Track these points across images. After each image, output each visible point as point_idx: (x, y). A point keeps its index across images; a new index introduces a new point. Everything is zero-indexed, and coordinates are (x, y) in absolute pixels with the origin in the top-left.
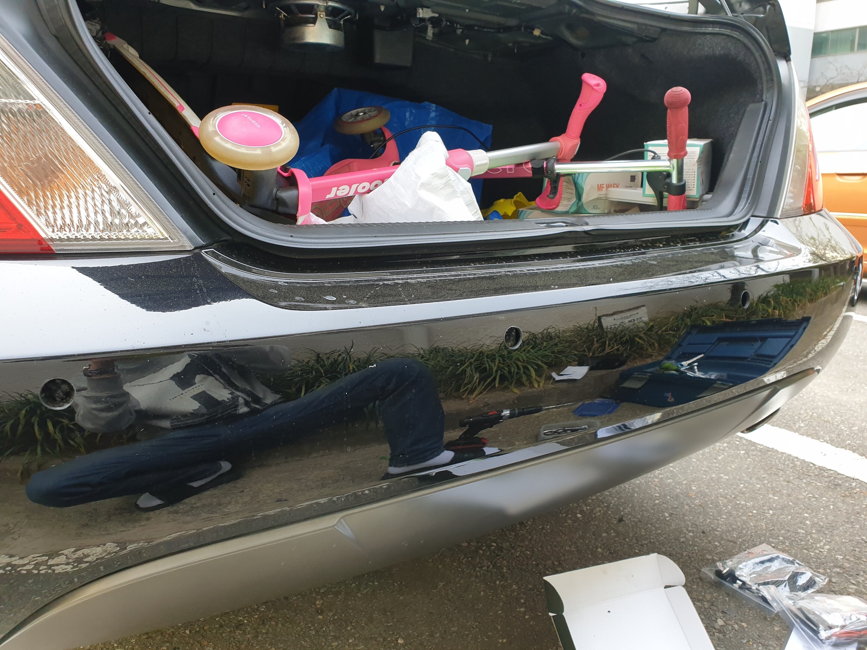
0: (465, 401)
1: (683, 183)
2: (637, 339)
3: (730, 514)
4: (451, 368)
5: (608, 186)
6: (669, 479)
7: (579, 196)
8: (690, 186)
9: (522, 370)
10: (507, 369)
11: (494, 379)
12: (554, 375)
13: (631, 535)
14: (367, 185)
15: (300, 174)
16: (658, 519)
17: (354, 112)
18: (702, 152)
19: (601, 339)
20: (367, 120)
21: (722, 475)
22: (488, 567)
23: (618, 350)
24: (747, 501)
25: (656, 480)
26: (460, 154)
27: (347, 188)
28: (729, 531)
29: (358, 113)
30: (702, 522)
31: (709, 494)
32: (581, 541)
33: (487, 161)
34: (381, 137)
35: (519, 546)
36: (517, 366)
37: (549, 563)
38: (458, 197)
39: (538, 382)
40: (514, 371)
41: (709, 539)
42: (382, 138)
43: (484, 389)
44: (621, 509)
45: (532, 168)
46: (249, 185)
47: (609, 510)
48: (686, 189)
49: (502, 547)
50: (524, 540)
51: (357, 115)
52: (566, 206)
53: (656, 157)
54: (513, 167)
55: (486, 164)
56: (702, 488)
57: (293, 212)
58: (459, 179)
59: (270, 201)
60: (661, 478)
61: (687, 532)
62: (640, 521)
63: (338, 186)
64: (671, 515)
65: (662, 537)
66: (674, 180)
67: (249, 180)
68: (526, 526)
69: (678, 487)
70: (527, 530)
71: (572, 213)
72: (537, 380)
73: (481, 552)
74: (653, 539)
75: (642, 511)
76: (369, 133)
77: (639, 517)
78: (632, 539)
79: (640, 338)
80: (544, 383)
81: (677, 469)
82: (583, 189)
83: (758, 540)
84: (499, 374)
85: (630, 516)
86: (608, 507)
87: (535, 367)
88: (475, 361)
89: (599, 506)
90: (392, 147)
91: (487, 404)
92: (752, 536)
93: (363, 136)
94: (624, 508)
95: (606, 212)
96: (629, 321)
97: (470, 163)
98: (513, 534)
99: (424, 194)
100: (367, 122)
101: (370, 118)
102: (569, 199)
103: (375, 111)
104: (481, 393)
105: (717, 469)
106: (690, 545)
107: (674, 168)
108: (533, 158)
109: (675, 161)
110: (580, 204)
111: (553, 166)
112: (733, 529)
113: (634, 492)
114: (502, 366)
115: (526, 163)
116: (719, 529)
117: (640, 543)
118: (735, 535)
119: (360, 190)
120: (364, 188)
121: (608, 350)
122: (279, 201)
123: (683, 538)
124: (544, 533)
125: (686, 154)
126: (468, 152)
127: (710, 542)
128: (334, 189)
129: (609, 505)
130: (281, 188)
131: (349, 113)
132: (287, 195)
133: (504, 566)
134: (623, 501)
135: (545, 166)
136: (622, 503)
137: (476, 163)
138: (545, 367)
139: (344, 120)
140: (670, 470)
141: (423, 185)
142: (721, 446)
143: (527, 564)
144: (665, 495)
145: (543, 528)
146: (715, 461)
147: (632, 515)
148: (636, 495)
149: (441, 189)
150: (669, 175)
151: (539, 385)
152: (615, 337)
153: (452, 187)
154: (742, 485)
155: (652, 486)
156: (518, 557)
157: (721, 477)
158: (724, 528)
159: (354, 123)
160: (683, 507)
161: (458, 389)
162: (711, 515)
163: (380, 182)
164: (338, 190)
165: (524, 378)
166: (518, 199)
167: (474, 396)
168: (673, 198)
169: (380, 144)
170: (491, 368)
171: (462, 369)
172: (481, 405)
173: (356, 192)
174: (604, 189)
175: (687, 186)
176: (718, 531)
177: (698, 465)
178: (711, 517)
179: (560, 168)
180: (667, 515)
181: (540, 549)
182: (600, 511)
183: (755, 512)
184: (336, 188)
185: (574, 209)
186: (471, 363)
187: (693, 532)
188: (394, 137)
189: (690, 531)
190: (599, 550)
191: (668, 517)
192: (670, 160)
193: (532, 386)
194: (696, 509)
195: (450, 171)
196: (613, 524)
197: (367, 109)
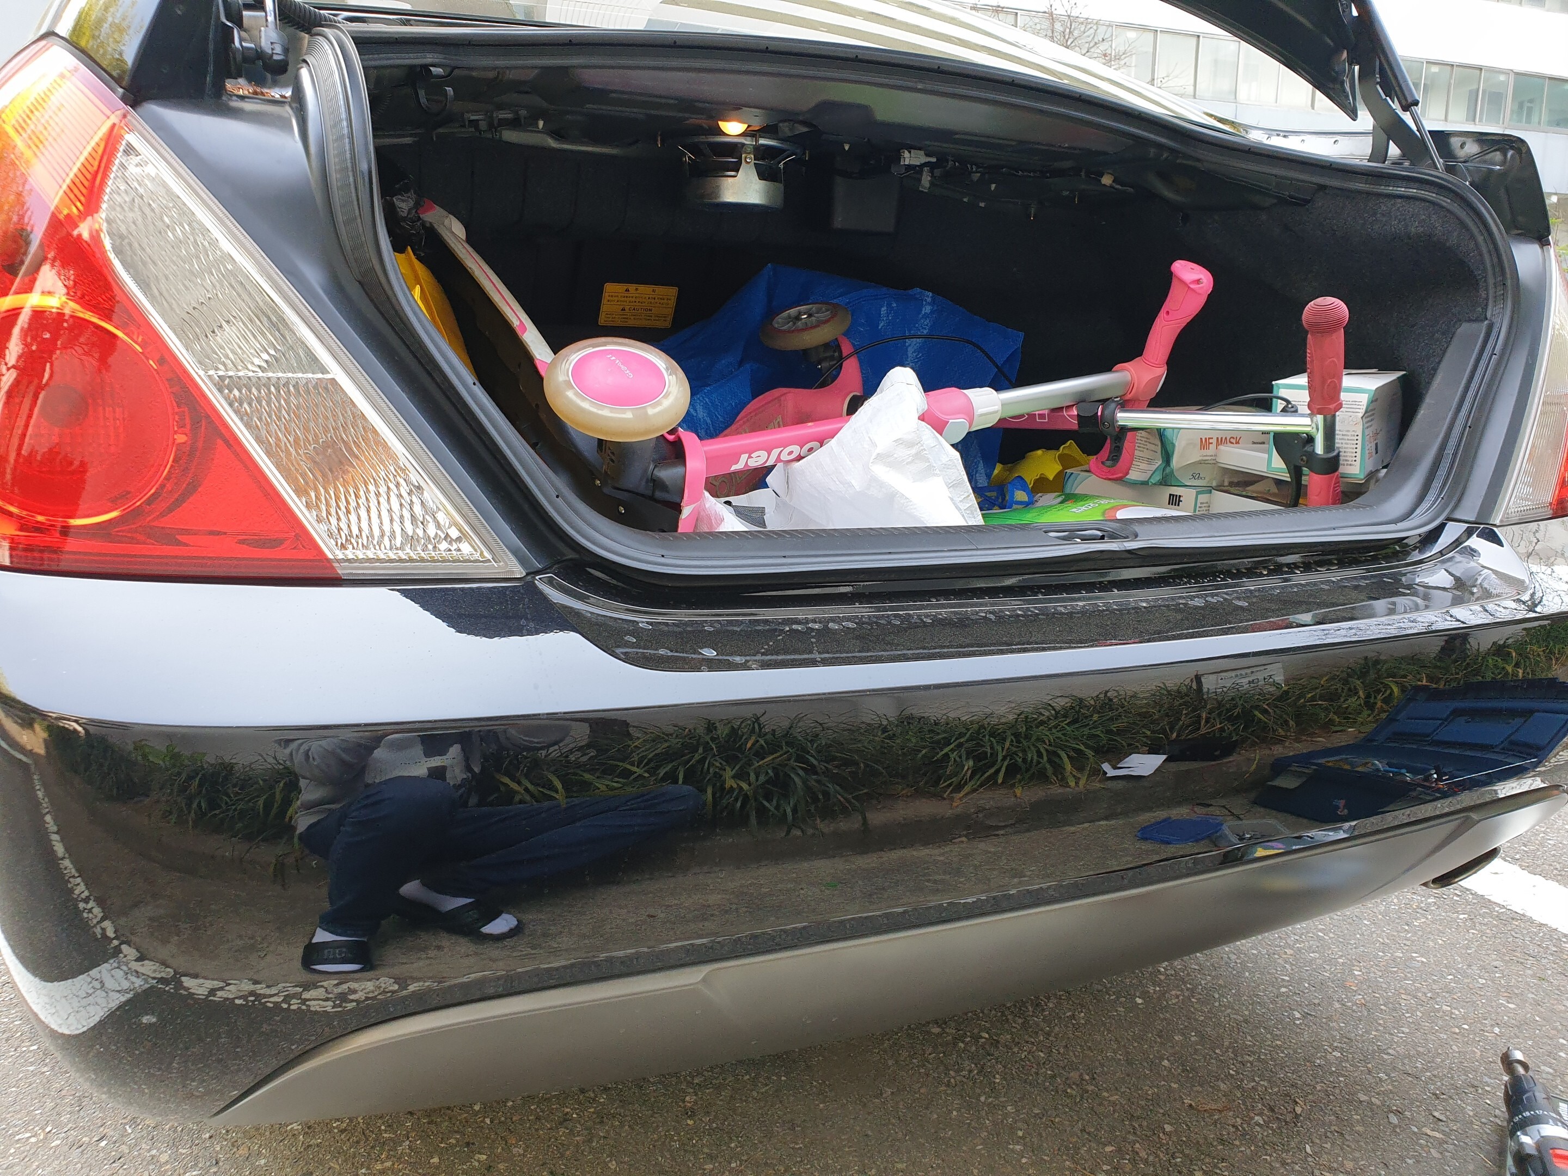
0: (947, 802)
1: (1335, 454)
2: (1257, 713)
3: (1417, 1026)
4: (924, 752)
5: (1220, 442)
6: (1313, 952)
7: (1167, 457)
8: (1350, 459)
9: (1045, 758)
10: (1020, 755)
11: (998, 771)
12: (1106, 767)
13: (1226, 1044)
14: (796, 449)
15: (689, 439)
16: (1281, 1021)
17: (793, 311)
18: (1373, 401)
19: (1194, 710)
20: (813, 327)
21: (1414, 955)
22: (970, 1071)
23: (1222, 730)
24: (1454, 1006)
25: (1289, 951)
26: (950, 397)
27: (764, 454)
28: (1409, 1057)
29: (800, 314)
30: (1362, 1036)
31: (1384, 986)
32: (1136, 1044)
33: (997, 407)
34: (835, 351)
35: (1027, 1042)
36: (1039, 752)
37: (1074, 1075)
38: (936, 475)
39: (1077, 780)
40: (1032, 760)
41: (1370, 1066)
42: (836, 354)
43: (981, 786)
44: (1217, 996)
45: (1078, 415)
46: (613, 461)
47: (1193, 997)
48: (1341, 462)
49: (998, 1042)
50: (1037, 1033)
51: (798, 318)
52: (1144, 471)
53: (1289, 409)
54: (1046, 412)
55: (996, 412)
56: (1372, 975)
57: (675, 499)
58: (940, 444)
59: (643, 483)
60: (1299, 949)
61: (1330, 1050)
62: (1246, 1021)
63: (750, 453)
64: (1305, 1015)
65: (1283, 1052)
66: (1319, 449)
67: (613, 453)
68: (1043, 1010)
69: (1328, 967)
70: (1045, 1016)
71: (1155, 484)
72: (1074, 776)
73: (961, 1045)
74: (1266, 1055)
75: (1252, 1004)
76: (817, 348)
77: (1247, 1013)
78: (1227, 1051)
79: (1265, 712)
80: (1087, 780)
81: (1331, 935)
82: (1174, 445)
83: (1463, 1077)
84: (1006, 763)
85: (1229, 1011)
86: (1192, 991)
87: (1072, 753)
88: (967, 741)
89: (1178, 986)
90: (851, 370)
91: (981, 810)
92: (1452, 1069)
93: (805, 352)
94: (1222, 996)
95: (1214, 484)
96: (1250, 682)
97: (969, 412)
98: (1020, 1021)
99: (881, 471)
100: (813, 331)
101: (819, 324)
102: (1150, 461)
103: (827, 310)
104: (974, 791)
105: (1408, 943)
106: (1331, 1073)
107: (1318, 429)
108: (1082, 399)
109: (1320, 418)
110: (1168, 470)
111: (1113, 414)
112: (1419, 1053)
113: (1245, 968)
114: (1014, 749)
115: (1069, 407)
116: (1390, 1051)
117: (1239, 1059)
118: (1419, 1065)
119: (785, 457)
120: (791, 453)
121: (1203, 731)
122: (657, 483)
123: (1320, 1058)
124: (1073, 1024)
125: (1340, 406)
126: (965, 391)
127: (1370, 1072)
128: (744, 457)
129: (1196, 987)
130: (662, 461)
131: (785, 314)
132: (667, 474)
133: (998, 1073)
134: (1221, 982)
135: (1099, 414)
136: (1220, 986)
137: (979, 411)
138: (1090, 753)
139: (776, 326)
140: (1319, 936)
141: (879, 457)
142: (1422, 902)
143: (1037, 1074)
144: (1301, 980)
145: (1073, 1017)
146: (1407, 928)
147: (1233, 1009)
148: (1247, 974)
149: (907, 464)
150: (1310, 439)
151: (1077, 783)
152: (1218, 708)
153: (927, 460)
154: (1450, 977)
155: (1280, 961)
156: (1021, 1059)
157: (1412, 958)
158: (1401, 1050)
159: (793, 331)
160: (1331, 1004)
161: (937, 783)
162: (1380, 1024)
163: (817, 444)
164: (750, 457)
165: (1050, 770)
166: (1066, 452)
167: (962, 794)
168: (1317, 478)
169: (832, 363)
170: (994, 754)
171: (943, 752)
172: (972, 810)
173: (778, 459)
174: (1213, 447)
175: (1341, 458)
176: (1388, 1054)
177: (1372, 933)
178: (1381, 1028)
179: (1125, 418)
180: (1298, 1015)
181: (1062, 1051)
182: (1177, 997)
183: (1466, 1027)
184: (747, 455)
185: (1157, 477)
186: (960, 745)
187: (1341, 1050)
188: (856, 352)
189: (1335, 1049)
190: (1165, 1063)
191: (1299, 1019)
192: (1312, 415)
193: (1063, 782)
194: (1354, 1011)
195: (927, 432)
196: (1196, 1020)
197: (814, 307)
